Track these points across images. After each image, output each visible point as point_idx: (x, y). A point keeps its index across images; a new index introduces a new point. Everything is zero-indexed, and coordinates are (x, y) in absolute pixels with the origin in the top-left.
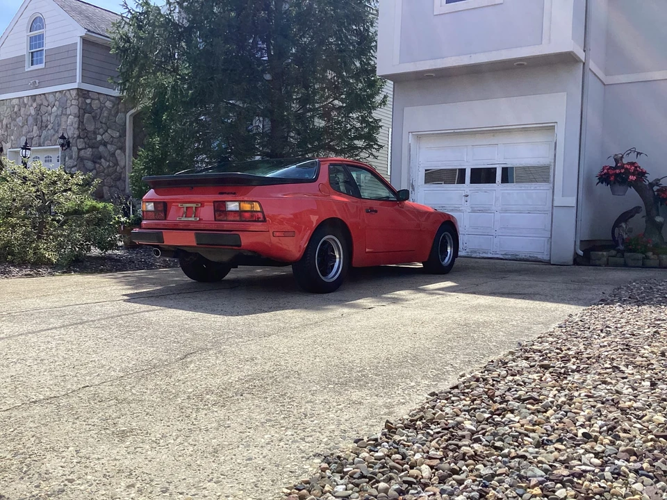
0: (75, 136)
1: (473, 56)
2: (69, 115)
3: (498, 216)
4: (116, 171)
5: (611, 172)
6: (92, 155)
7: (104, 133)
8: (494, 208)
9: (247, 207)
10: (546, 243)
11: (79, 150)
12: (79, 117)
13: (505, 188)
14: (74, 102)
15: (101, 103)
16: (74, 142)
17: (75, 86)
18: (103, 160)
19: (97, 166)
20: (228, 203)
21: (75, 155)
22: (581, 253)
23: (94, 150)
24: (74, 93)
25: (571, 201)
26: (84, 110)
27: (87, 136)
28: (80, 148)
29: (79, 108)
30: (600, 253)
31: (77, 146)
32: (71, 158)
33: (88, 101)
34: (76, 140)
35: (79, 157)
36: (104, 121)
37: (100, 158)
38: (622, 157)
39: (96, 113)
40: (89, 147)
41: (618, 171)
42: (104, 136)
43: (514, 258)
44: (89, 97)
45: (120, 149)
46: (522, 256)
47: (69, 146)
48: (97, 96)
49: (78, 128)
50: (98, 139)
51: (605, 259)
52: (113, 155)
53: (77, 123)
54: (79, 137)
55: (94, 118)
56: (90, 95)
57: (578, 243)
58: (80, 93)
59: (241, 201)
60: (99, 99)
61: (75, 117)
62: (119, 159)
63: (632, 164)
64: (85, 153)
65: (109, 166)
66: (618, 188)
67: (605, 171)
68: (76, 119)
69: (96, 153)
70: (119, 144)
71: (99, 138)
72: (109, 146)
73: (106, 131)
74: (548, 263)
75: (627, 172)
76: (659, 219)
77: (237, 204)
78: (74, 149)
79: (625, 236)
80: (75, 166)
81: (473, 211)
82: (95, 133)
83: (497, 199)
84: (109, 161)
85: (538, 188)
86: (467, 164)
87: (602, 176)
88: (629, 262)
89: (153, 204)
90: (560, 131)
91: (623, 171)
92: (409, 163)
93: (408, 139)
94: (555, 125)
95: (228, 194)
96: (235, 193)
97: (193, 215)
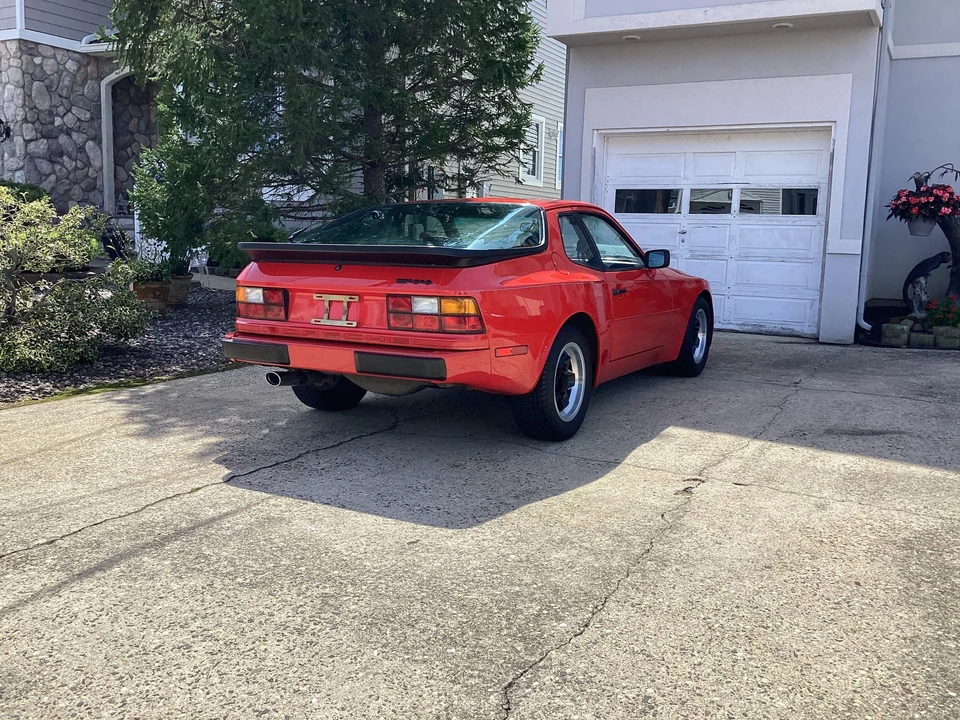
0: (19, 118)
1: (711, 11)
2: (6, 84)
3: (733, 264)
4: (87, 176)
5: (913, 200)
6: (48, 149)
7: (65, 114)
8: (726, 252)
9: (451, 307)
10: (808, 310)
11: (27, 142)
12: (23, 87)
13: (744, 222)
14: (14, 62)
15: (59, 63)
16: (17, 127)
17: (15, 34)
18: (65, 158)
19: (58, 167)
20: (416, 299)
21: (19, 149)
22: (866, 326)
23: (50, 141)
24: (13, 47)
25: (854, 246)
26: (31, 75)
27: (38, 119)
28: (27, 138)
29: (24, 73)
30: (899, 327)
31: (22, 136)
32: (13, 154)
33: (38, 60)
34: (21, 126)
35: (27, 154)
36: (64, 93)
37: (61, 154)
38: (928, 177)
39: (52, 81)
40: (43, 137)
41: (923, 200)
42: (65, 119)
43: (756, 330)
44: (39, 54)
45: (91, 140)
46: (769, 327)
47: (8, 135)
48: (50, 52)
49: (24, 105)
50: (56, 124)
51: (905, 336)
52: (81, 149)
53: (21, 97)
54: (25, 120)
55: (48, 88)
56: (40, 50)
57: (862, 311)
58: (23, 48)
59: (441, 297)
60: (55, 57)
61: (16, 87)
62: (91, 155)
63: (944, 188)
64: (37, 147)
65: (76, 168)
66: (921, 225)
67: (904, 199)
68: (19, 91)
69: (54, 146)
70: (92, 133)
71: (58, 121)
72: (75, 136)
73: (70, 111)
74: (815, 340)
75: (939, 201)
77: (435, 301)
78: (18, 140)
79: (924, 298)
80: (22, 168)
81: (693, 257)
82: (51, 114)
83: (732, 238)
84: (75, 160)
85: (798, 223)
86: (684, 182)
87: (897, 206)
88: (941, 340)
89: (260, 291)
90: (840, 134)
91: (932, 199)
92: (593, 179)
93: (592, 141)
94: (833, 125)
95: (416, 282)
96: (429, 282)
97: (344, 317)
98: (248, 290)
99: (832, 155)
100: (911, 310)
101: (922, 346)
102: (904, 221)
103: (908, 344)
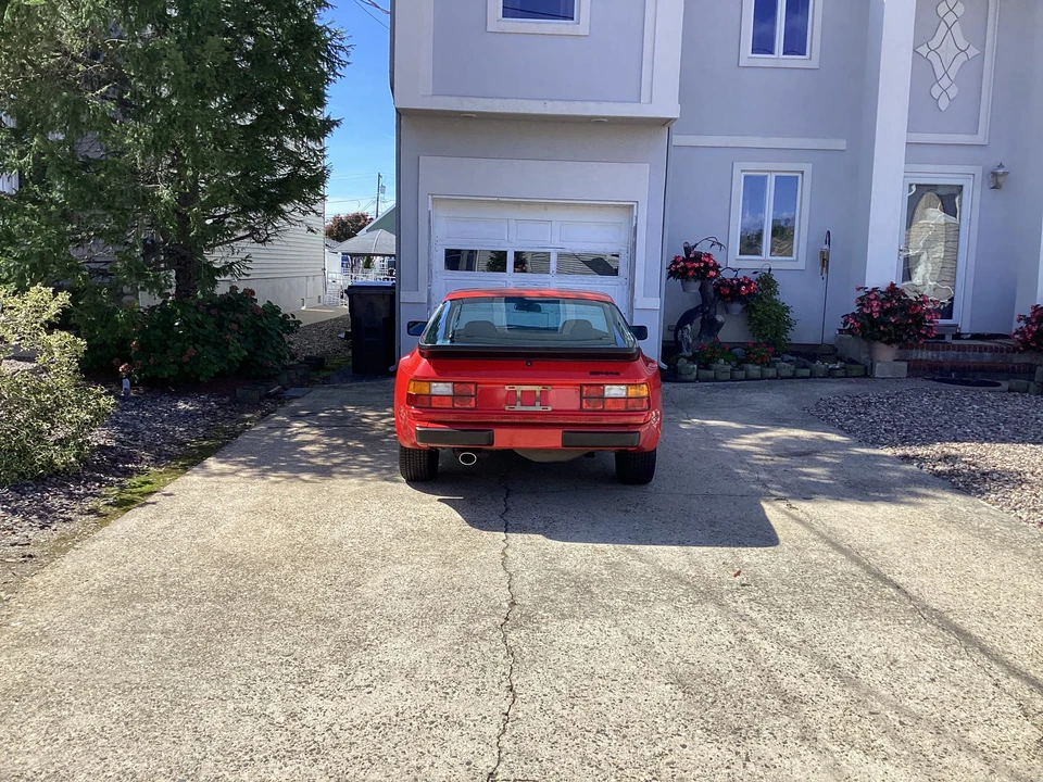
1: (549, 104)
5: (688, 265)
9: (632, 392)
13: (561, 281)
20: (607, 387)
25: (654, 303)
30: (691, 366)
38: (695, 246)
41: (697, 265)
51: (695, 373)
57: (661, 355)
59: (628, 384)
63: (709, 255)
66: (692, 284)
67: (682, 264)
75: (706, 266)
76: (719, 318)
77: (624, 388)
79: (690, 341)
85: (604, 282)
86: (509, 244)
87: (677, 269)
88: (721, 377)
89: (450, 384)
90: (642, 214)
91: (702, 265)
92: (430, 239)
93: (427, 204)
94: (635, 204)
95: (607, 374)
96: (617, 374)
97: (538, 404)
98: (435, 384)
99: (636, 228)
100: (681, 351)
101: (708, 380)
102: (679, 280)
103: (698, 379)
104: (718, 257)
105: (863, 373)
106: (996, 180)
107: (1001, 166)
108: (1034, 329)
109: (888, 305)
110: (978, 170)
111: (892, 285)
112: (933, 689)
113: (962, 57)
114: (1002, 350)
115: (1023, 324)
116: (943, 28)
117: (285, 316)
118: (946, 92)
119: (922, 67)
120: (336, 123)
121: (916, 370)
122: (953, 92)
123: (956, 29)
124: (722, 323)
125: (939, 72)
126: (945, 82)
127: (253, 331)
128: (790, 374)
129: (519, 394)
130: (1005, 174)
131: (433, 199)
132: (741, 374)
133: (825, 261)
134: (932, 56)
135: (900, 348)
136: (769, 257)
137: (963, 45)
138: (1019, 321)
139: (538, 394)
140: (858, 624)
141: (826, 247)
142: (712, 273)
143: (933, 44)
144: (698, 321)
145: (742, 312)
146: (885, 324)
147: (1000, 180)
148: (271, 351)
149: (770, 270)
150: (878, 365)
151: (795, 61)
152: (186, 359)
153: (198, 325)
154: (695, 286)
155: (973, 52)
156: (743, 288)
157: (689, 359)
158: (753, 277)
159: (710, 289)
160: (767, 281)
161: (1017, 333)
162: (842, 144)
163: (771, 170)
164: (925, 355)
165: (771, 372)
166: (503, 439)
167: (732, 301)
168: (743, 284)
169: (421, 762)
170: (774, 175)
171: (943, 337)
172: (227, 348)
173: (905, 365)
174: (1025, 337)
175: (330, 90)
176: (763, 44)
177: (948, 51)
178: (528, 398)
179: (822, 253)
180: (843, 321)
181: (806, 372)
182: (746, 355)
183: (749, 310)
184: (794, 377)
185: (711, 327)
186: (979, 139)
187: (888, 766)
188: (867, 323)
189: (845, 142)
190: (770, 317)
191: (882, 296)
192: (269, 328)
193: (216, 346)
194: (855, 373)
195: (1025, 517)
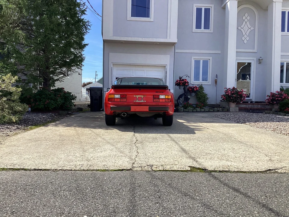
1: (143, 39)
5: (181, 82)
9: (167, 97)
20: (160, 96)
22: (175, 108)
38: (182, 77)
41: (183, 82)
57: (174, 106)
63: (186, 80)
67: (179, 82)
76: (189, 97)
77: (164, 96)
79: (181, 102)
86: (133, 76)
87: (177, 83)
88: (189, 111)
89: (119, 95)
90: (168, 68)
91: (184, 82)
92: (112, 75)
93: (111, 65)
94: (166, 65)
95: (160, 92)
96: (163, 92)
97: (142, 100)
98: (115, 95)
99: (166, 72)
100: (179, 105)
101: (186, 112)
102: (178, 86)
103: (184, 111)
104: (188, 80)
105: (227, 111)
106: (260, 61)
107: (261, 57)
108: (271, 98)
109: (233, 92)
110: (255, 59)
111: (234, 87)
112: (244, 153)
113: (250, 30)
114: (263, 105)
115: (268, 97)
116: (244, 23)
117: (73, 95)
118: (246, 39)
119: (239, 33)
120: (87, 45)
121: (241, 110)
122: (248, 39)
123: (248, 23)
124: (190, 98)
125: (244, 34)
126: (245, 36)
127: (64, 97)
128: (208, 111)
129: (137, 98)
130: (262, 59)
131: (113, 64)
132: (195, 110)
133: (216, 82)
134: (242, 30)
135: (237, 104)
136: (201, 81)
137: (250, 27)
138: (267, 97)
139: (142, 97)
140: (225, 143)
141: (216, 78)
142: (187, 84)
143: (242, 27)
144: (183, 97)
145: (195, 95)
146: (232, 97)
147: (261, 61)
148: (69, 103)
149: (202, 84)
150: (231, 108)
151: (207, 31)
152: (46, 103)
153: (50, 95)
154: (182, 87)
155: (252, 28)
156: (195, 89)
157: (181, 107)
158: (198, 86)
159: (186, 89)
160: (201, 87)
161: (267, 100)
162: (219, 52)
163: (202, 59)
164: (243, 106)
165: (203, 110)
166: (133, 109)
167: (192, 92)
168: (195, 88)
169: (115, 162)
170: (202, 60)
171: (248, 102)
172: (57, 101)
173: (238, 108)
174: (269, 101)
175: (85, 37)
176: (198, 26)
177: (246, 28)
178: (140, 99)
179: (215, 80)
180: (221, 97)
181: (212, 110)
182: (196, 106)
183: (197, 95)
184: (209, 111)
185: (187, 99)
186: (255, 51)
187: (232, 163)
188: (227, 97)
189: (220, 51)
190: (202, 96)
191: (231, 90)
192: (69, 97)
193: (54, 100)
194: (225, 110)
195: (268, 130)
